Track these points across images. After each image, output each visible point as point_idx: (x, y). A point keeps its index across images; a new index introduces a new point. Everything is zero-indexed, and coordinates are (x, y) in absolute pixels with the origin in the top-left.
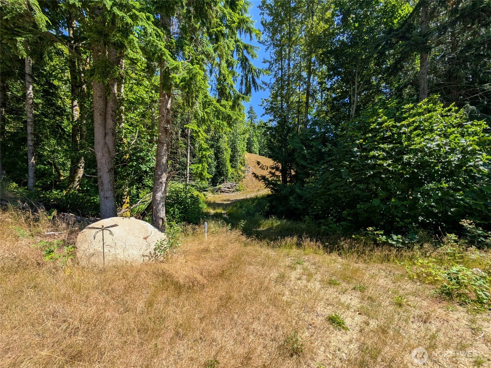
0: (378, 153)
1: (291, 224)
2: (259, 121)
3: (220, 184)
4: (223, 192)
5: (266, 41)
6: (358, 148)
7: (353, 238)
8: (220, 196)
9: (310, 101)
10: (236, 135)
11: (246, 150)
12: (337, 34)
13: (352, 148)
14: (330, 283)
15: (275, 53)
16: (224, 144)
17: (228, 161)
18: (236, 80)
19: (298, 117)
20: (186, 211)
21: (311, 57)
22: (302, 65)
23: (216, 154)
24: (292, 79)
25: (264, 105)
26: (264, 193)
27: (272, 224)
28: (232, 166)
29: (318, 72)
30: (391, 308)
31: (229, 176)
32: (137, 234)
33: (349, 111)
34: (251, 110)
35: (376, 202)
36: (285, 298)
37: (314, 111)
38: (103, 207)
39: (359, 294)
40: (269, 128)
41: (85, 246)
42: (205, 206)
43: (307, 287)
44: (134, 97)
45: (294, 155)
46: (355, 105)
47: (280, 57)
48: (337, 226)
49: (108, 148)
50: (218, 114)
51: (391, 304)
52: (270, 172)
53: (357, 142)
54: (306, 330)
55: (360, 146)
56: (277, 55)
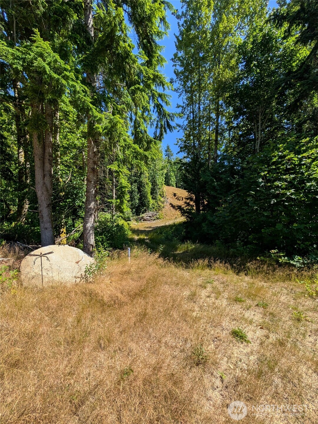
0: (281, 184)
1: (204, 247)
2: (175, 158)
3: (143, 214)
4: (145, 220)
5: (178, 88)
6: (263, 179)
7: (258, 259)
8: (143, 223)
9: (219, 139)
10: (156, 171)
11: (165, 184)
12: (242, 79)
13: (258, 179)
14: (236, 301)
15: (186, 99)
16: (145, 179)
17: (149, 194)
18: (153, 124)
19: (208, 153)
20: (113, 238)
21: (219, 101)
22: (211, 108)
23: (139, 188)
24: (203, 120)
25: (179, 144)
26: (180, 221)
27: (188, 247)
28: (152, 198)
29: (226, 113)
30: (290, 323)
31: (151, 206)
32: (71, 259)
33: (255, 147)
34: (168, 149)
35: (279, 226)
36: (194, 314)
37: (223, 147)
38: (43, 237)
39: (261, 309)
40: (184, 164)
41: (28, 269)
42: (130, 233)
43: (215, 304)
44: (68, 143)
45: (206, 187)
46: (259, 140)
47: (191, 101)
48: (244, 249)
49: (46, 187)
50: (136, 155)
51: (291, 319)
52: (185, 203)
53: (262, 174)
54: (212, 343)
55: (264, 177)
56: (188, 100)
